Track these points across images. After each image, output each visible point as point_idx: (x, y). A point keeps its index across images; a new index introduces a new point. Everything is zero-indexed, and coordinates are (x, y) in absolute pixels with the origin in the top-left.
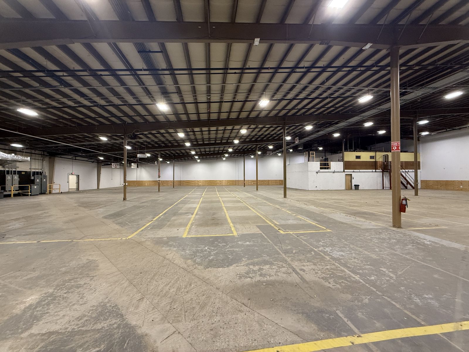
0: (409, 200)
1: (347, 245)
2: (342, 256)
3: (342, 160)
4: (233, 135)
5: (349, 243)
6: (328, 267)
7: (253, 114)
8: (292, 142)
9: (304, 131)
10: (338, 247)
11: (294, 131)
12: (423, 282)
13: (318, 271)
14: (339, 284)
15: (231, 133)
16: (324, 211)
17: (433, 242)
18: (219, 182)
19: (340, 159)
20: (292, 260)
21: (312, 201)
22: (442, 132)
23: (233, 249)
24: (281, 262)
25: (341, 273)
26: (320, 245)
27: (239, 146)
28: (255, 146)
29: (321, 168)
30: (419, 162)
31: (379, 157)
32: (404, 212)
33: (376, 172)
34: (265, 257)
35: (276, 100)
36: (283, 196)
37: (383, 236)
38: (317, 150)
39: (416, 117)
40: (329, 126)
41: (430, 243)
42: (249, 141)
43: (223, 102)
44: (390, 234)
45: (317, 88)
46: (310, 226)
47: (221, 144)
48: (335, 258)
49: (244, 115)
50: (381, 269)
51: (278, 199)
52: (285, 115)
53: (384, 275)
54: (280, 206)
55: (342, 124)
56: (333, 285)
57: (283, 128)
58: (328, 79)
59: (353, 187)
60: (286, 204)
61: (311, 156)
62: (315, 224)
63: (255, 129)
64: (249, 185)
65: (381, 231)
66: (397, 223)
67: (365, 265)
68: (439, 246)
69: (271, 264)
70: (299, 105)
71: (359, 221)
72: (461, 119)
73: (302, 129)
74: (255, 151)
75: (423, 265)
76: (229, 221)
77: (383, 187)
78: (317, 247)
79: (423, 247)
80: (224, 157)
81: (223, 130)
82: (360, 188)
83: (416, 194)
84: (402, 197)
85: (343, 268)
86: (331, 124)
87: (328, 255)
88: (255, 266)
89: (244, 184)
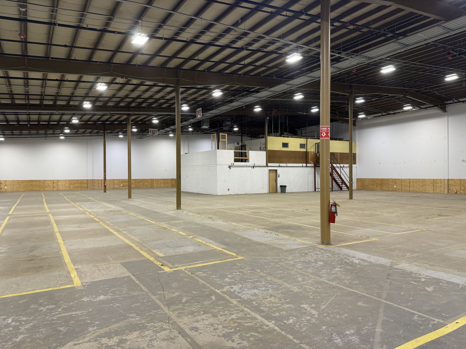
0: (339, 206)
1: (263, 277)
2: (255, 295)
3: (265, 149)
4: (80, 92)
5: (265, 273)
6: (233, 317)
7: (120, 58)
8: (191, 115)
9: (211, 98)
10: (251, 282)
11: (193, 96)
12: (346, 315)
13: (219, 325)
14: (246, 340)
15: (75, 88)
16: (237, 228)
17: (362, 260)
18: (51, 184)
19: (262, 146)
20: (179, 316)
21: (220, 212)
22: (378, 116)
23: (70, 313)
24: (160, 322)
25: (251, 323)
26: (225, 283)
27: (95, 115)
28: (125, 117)
29: (236, 160)
30: (355, 154)
31: (311, 144)
32: (334, 222)
33: (306, 166)
34: (132, 318)
35: (161, 38)
36: (175, 206)
37: (309, 258)
38: (230, 131)
39: (351, 93)
40: (246, 94)
41: (359, 261)
42: (113, 107)
43: (55, 24)
44: (317, 254)
45: (228, 31)
46: (214, 254)
47: (54, 107)
48: (245, 300)
49: (101, 56)
50: (302, 306)
51: (164, 213)
52: (179, 67)
53: (305, 313)
54: (168, 224)
55: (264, 94)
56: (238, 342)
57: (176, 90)
58: (244, 18)
59: (279, 189)
60: (179, 219)
61: (221, 140)
62: (221, 249)
63: (124, 85)
64: (114, 188)
65: (307, 251)
66: (326, 239)
67: (283, 304)
68: (367, 263)
69: (142, 328)
70: (200, 53)
71: (281, 239)
72: (395, 102)
73: (207, 95)
74: (125, 126)
75: (350, 292)
76: (67, 259)
77: (315, 189)
78: (221, 287)
79: (351, 268)
80: (62, 132)
81: (57, 80)
82: (288, 190)
83: (351, 197)
84: (332, 202)
85: (253, 314)
86: (249, 92)
87: (236, 297)
88: (113, 338)
89: (105, 186)
